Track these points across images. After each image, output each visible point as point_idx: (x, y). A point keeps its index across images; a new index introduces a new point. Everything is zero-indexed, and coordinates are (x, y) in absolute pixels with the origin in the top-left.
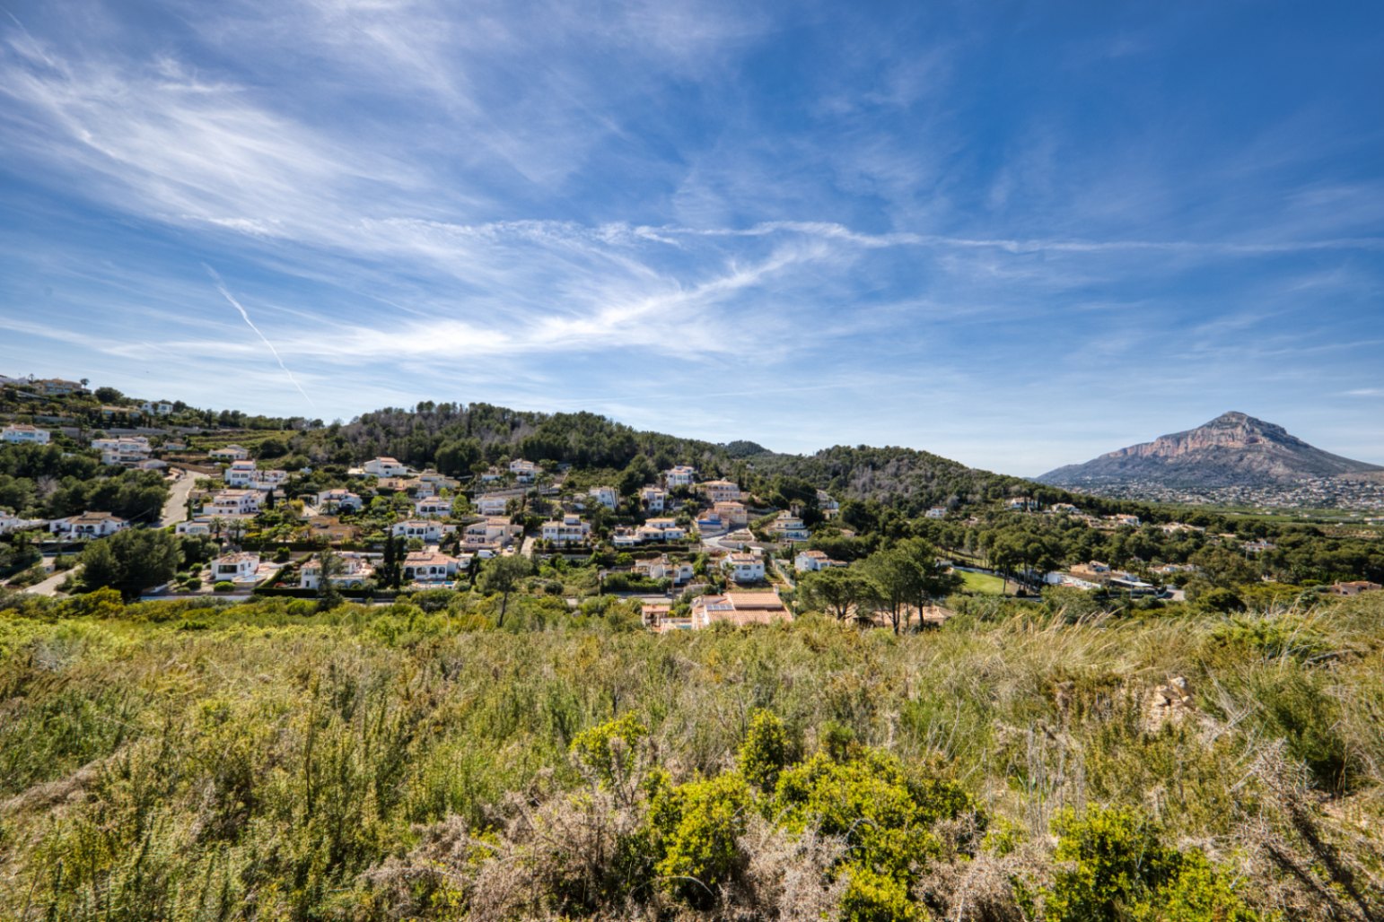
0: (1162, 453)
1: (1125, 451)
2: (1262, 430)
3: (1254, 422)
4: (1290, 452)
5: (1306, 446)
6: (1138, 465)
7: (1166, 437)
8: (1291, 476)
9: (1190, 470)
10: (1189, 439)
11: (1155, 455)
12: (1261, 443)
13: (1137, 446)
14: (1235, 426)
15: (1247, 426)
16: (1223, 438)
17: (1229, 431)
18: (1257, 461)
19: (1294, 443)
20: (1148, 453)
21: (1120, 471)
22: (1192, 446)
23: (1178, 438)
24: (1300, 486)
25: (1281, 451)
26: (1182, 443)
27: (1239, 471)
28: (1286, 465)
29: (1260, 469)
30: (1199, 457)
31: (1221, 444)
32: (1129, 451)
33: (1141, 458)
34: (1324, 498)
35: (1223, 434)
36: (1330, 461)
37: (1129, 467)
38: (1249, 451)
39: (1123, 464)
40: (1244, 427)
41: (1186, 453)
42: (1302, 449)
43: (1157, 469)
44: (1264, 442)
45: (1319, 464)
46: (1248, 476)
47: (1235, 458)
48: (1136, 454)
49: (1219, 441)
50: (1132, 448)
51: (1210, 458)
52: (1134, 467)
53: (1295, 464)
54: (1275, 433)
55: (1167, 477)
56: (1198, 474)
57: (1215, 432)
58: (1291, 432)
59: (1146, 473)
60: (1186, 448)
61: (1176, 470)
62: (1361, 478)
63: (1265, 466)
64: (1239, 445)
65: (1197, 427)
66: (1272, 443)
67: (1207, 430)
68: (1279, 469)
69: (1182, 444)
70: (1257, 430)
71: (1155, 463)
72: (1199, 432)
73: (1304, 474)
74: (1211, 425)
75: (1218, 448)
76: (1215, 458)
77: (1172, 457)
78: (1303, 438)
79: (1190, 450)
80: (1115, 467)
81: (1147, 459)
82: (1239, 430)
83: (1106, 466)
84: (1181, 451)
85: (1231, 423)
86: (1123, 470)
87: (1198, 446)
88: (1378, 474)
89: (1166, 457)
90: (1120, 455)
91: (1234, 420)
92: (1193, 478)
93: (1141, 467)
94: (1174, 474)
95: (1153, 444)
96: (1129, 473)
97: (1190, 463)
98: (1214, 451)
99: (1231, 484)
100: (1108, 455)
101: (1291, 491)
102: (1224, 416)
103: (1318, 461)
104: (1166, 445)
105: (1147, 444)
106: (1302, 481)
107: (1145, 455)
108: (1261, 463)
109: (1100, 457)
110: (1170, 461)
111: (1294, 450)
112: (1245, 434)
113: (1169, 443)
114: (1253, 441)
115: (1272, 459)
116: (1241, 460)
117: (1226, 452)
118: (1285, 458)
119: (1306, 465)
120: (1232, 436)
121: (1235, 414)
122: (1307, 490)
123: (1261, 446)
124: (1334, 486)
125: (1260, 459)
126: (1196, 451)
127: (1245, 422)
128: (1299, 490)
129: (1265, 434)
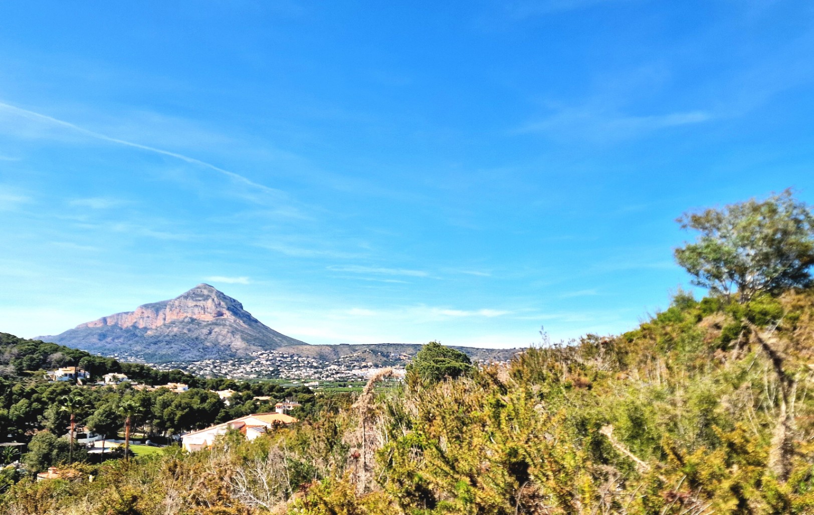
0: (141, 325)
1: (105, 320)
2: (226, 304)
3: (221, 296)
4: (246, 326)
5: (256, 321)
6: (118, 338)
7: (146, 306)
8: (246, 349)
9: (168, 343)
10: (168, 310)
11: (135, 327)
12: (225, 317)
13: (118, 314)
14: (206, 298)
15: (215, 299)
16: (196, 310)
17: (201, 303)
18: (222, 335)
19: (249, 319)
20: (127, 323)
21: (100, 344)
22: (171, 316)
23: (158, 308)
24: (253, 359)
25: (239, 324)
26: (161, 313)
27: (208, 344)
28: (243, 339)
29: (224, 342)
30: (175, 329)
31: (194, 317)
32: (109, 320)
33: (121, 329)
34: (271, 369)
35: (196, 306)
36: (271, 336)
37: (109, 339)
38: (216, 324)
39: (103, 336)
40: (213, 300)
41: (164, 325)
42: (253, 324)
43: (137, 342)
44: (228, 315)
45: (265, 339)
46: (215, 350)
47: (205, 331)
48: (116, 325)
49: (193, 313)
50: (112, 316)
51: (185, 331)
52: (113, 340)
53: (249, 337)
54: (236, 308)
55: (147, 351)
56: (175, 347)
57: (191, 303)
58: (246, 308)
59: (126, 346)
60: (165, 319)
61: (155, 343)
62: (292, 351)
63: (228, 340)
64: (209, 318)
65: (174, 298)
66: (233, 317)
67: (183, 300)
68: (238, 343)
69: (161, 316)
70: (222, 303)
71: (135, 335)
72: (177, 303)
73: (254, 348)
74: (186, 297)
75: (192, 320)
76: (189, 330)
77: (151, 329)
78: (254, 315)
79: (168, 321)
80: (94, 340)
81: (127, 330)
82: (209, 304)
83: (85, 337)
84: (160, 322)
85: (203, 296)
86: (103, 342)
87: (175, 318)
88: (300, 347)
89: (146, 329)
90: (100, 325)
91: (206, 292)
93: (121, 340)
94: (153, 348)
95: (133, 313)
96: (108, 346)
97: (168, 335)
98: (189, 323)
99: (202, 358)
100: (87, 324)
101: (248, 364)
102: (198, 287)
104: (146, 315)
105: (127, 313)
106: (254, 354)
107: (125, 326)
108: (225, 336)
109: (78, 328)
110: (149, 333)
111: (249, 325)
112: (214, 307)
113: (148, 313)
114: (220, 314)
115: (233, 333)
116: (210, 333)
117: (199, 324)
118: (242, 332)
119: (255, 339)
120: (204, 308)
121: (207, 286)
122: (259, 363)
123: (225, 320)
124: (275, 359)
125: (225, 332)
126: (173, 323)
127: (214, 295)
128: (253, 363)
129: (228, 309)
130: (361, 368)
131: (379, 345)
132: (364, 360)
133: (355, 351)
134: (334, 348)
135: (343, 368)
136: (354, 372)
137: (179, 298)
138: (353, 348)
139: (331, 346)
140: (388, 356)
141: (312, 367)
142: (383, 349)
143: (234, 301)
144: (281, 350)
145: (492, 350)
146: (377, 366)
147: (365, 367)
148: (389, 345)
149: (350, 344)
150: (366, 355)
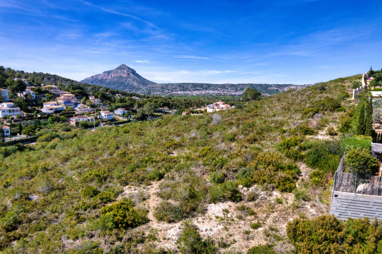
0: (104, 78)
1: (92, 77)
3: (128, 68)
4: (137, 78)
5: (140, 76)
6: (98, 82)
7: (105, 72)
8: (138, 86)
9: (113, 84)
10: (112, 73)
11: (102, 79)
13: (97, 75)
14: (124, 69)
16: (121, 73)
17: (123, 71)
18: (130, 81)
19: (138, 75)
20: (100, 78)
22: (113, 75)
23: (109, 73)
24: (141, 89)
25: (135, 78)
26: (110, 74)
27: (126, 84)
28: (137, 82)
30: (115, 80)
33: (98, 80)
36: (146, 81)
37: (95, 83)
38: (128, 78)
39: (93, 82)
43: (104, 84)
44: (131, 74)
46: (128, 86)
47: (125, 80)
48: (96, 79)
49: (120, 74)
50: (95, 76)
51: (118, 80)
53: (139, 82)
54: (134, 72)
56: (116, 85)
57: (119, 71)
58: (137, 72)
60: (111, 76)
62: (153, 86)
63: (132, 83)
64: (125, 75)
66: (133, 75)
67: (117, 70)
68: (135, 84)
70: (129, 71)
71: (103, 82)
72: (115, 71)
73: (141, 85)
74: (118, 68)
75: (120, 76)
76: (120, 80)
79: (112, 77)
81: (100, 80)
82: (125, 71)
85: (123, 68)
87: (115, 76)
88: (155, 85)
89: (106, 80)
90: (91, 79)
91: (124, 67)
92: (114, 87)
93: (99, 83)
95: (101, 74)
97: (113, 81)
98: (119, 77)
100: (87, 78)
102: (121, 66)
103: (143, 81)
105: (99, 75)
106: (141, 87)
108: (131, 81)
109: (85, 79)
110: (107, 81)
111: (139, 78)
112: (127, 72)
113: (106, 74)
114: (129, 74)
115: (134, 80)
116: (126, 81)
117: (122, 78)
118: (136, 80)
119: (141, 82)
120: (124, 73)
121: (124, 65)
122: (143, 90)
123: (131, 76)
124: (147, 89)
125: (131, 80)
126: (114, 77)
127: (126, 68)
128: (141, 90)
129: (131, 72)
130: (175, 91)
131: (181, 84)
132: (176, 89)
133: (173, 86)
134: (167, 85)
135: (170, 91)
136: (173, 92)
137: (115, 69)
138: (172, 85)
139: (165, 84)
140: (184, 87)
141: (160, 91)
142: (182, 85)
143: (133, 70)
144: (150, 85)
145: (218, 85)
146: (180, 90)
147: (177, 91)
148: (184, 84)
149: (172, 83)
150: (177, 87)
